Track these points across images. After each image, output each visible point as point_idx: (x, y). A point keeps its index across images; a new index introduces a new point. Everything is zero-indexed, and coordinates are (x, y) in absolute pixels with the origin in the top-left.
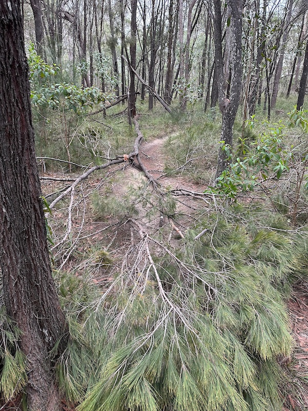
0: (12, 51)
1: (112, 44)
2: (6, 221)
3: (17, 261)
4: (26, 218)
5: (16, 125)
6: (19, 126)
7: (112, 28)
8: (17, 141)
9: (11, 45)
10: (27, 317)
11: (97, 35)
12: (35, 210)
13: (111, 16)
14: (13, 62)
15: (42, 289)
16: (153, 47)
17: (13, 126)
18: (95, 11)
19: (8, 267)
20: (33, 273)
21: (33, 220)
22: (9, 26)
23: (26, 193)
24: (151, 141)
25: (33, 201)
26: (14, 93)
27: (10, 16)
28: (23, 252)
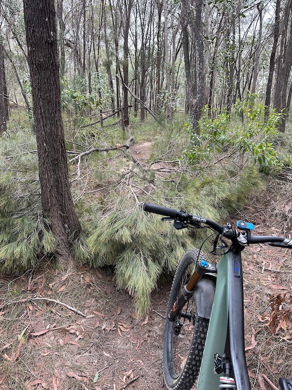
0: (52, 56)
1: (108, 65)
2: (46, 151)
3: (51, 176)
4: (56, 151)
5: (53, 96)
6: (54, 97)
7: (107, 52)
8: (53, 105)
9: (52, 53)
10: (56, 212)
11: (95, 58)
12: (62, 147)
13: (106, 42)
14: (53, 62)
15: (65, 197)
16: (143, 67)
17: (51, 97)
18: (93, 38)
19: (46, 180)
20: (60, 186)
21: (61, 152)
22: (51, 44)
23: (57, 135)
24: (142, 143)
25: (60, 141)
26: (52, 78)
27: (52, 39)
28: (54, 171)
